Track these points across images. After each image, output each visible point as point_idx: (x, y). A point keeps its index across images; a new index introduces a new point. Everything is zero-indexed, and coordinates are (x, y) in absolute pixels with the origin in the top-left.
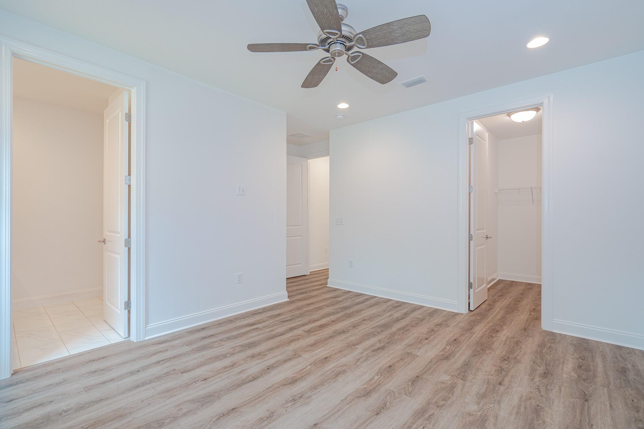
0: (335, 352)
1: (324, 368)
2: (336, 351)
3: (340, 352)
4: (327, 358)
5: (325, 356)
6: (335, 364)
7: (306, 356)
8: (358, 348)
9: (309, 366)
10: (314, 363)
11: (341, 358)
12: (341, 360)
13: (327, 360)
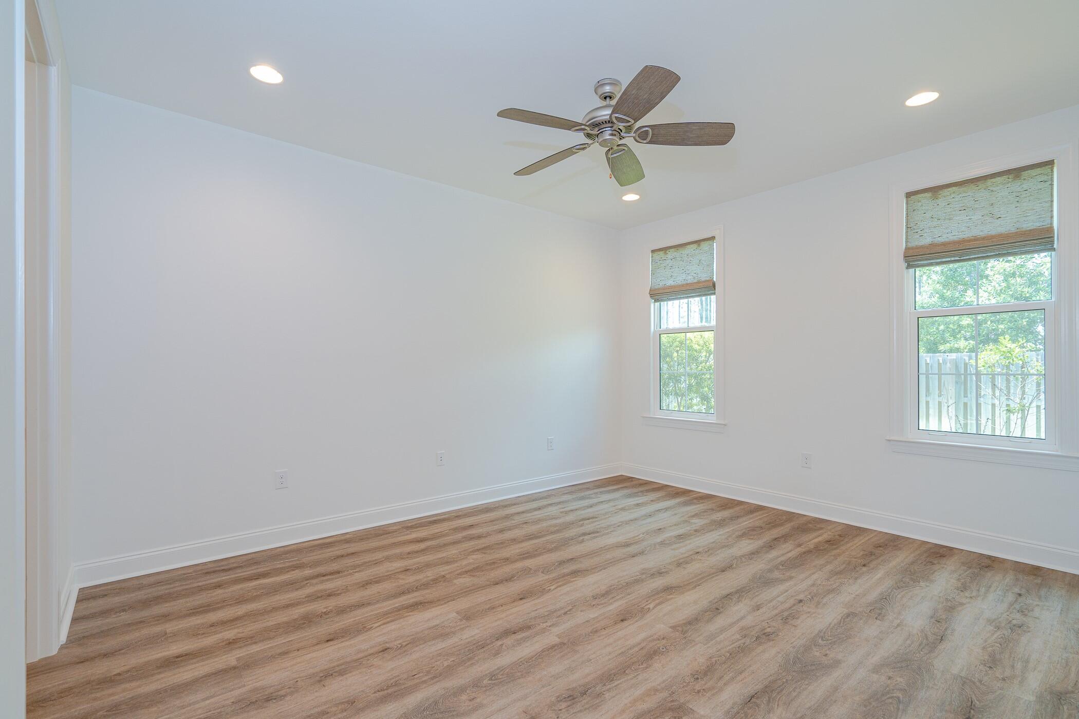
0: (604, 632)
1: (626, 603)
2: (603, 635)
3: (595, 630)
4: (622, 620)
5: (626, 623)
6: (608, 609)
7: (661, 628)
8: (557, 635)
9: (651, 608)
10: (643, 612)
11: (597, 617)
12: (596, 615)
13: (622, 617)
